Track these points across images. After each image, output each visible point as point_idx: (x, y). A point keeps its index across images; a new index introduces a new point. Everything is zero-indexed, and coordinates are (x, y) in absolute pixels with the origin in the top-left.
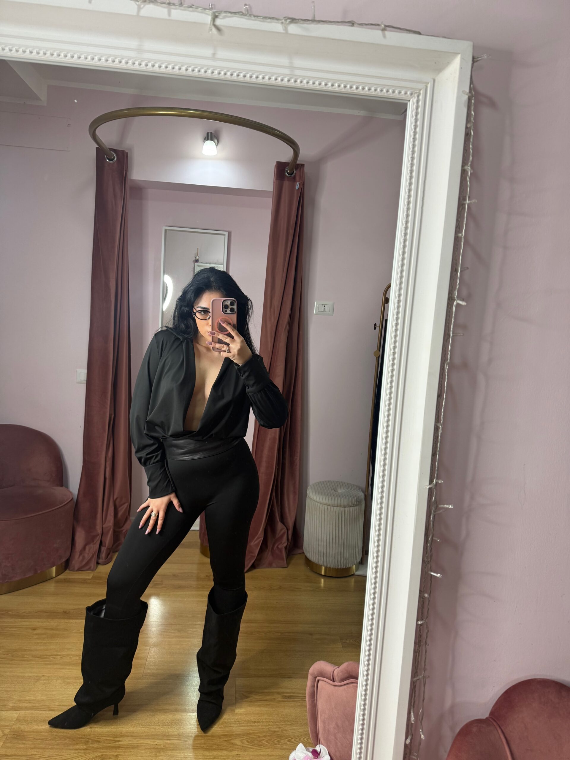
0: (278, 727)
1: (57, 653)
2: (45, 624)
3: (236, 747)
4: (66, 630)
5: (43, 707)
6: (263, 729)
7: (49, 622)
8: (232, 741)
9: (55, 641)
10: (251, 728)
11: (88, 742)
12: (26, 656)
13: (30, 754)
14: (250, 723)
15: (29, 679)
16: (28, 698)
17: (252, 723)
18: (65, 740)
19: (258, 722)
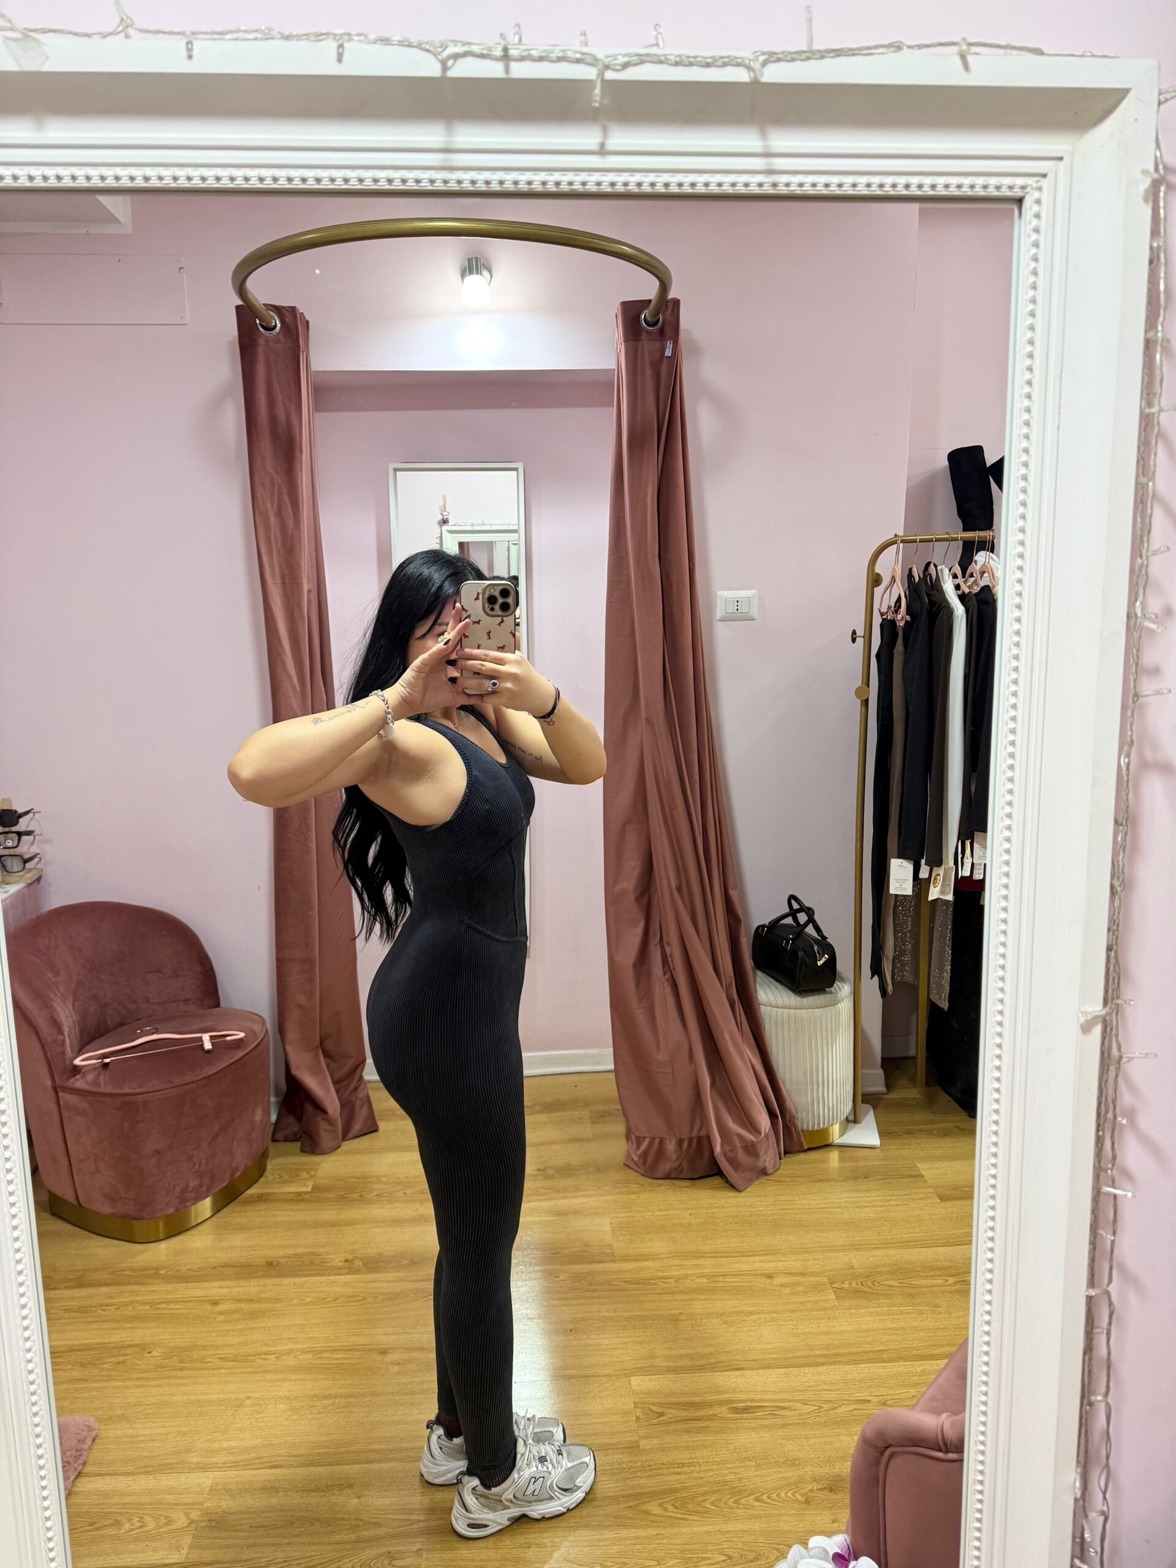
0: (731, 1473)
1: (269, 1349)
2: (235, 1290)
3: (652, 1518)
4: (277, 1300)
5: (257, 1461)
6: (702, 1478)
7: (240, 1286)
8: (644, 1507)
9: (259, 1325)
10: (678, 1477)
11: (357, 1526)
12: (208, 1359)
13: (248, 1557)
14: (674, 1468)
15: (221, 1405)
16: (225, 1445)
17: (678, 1467)
18: (312, 1524)
19: (690, 1465)
